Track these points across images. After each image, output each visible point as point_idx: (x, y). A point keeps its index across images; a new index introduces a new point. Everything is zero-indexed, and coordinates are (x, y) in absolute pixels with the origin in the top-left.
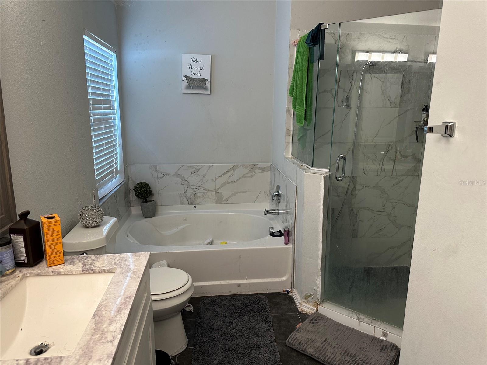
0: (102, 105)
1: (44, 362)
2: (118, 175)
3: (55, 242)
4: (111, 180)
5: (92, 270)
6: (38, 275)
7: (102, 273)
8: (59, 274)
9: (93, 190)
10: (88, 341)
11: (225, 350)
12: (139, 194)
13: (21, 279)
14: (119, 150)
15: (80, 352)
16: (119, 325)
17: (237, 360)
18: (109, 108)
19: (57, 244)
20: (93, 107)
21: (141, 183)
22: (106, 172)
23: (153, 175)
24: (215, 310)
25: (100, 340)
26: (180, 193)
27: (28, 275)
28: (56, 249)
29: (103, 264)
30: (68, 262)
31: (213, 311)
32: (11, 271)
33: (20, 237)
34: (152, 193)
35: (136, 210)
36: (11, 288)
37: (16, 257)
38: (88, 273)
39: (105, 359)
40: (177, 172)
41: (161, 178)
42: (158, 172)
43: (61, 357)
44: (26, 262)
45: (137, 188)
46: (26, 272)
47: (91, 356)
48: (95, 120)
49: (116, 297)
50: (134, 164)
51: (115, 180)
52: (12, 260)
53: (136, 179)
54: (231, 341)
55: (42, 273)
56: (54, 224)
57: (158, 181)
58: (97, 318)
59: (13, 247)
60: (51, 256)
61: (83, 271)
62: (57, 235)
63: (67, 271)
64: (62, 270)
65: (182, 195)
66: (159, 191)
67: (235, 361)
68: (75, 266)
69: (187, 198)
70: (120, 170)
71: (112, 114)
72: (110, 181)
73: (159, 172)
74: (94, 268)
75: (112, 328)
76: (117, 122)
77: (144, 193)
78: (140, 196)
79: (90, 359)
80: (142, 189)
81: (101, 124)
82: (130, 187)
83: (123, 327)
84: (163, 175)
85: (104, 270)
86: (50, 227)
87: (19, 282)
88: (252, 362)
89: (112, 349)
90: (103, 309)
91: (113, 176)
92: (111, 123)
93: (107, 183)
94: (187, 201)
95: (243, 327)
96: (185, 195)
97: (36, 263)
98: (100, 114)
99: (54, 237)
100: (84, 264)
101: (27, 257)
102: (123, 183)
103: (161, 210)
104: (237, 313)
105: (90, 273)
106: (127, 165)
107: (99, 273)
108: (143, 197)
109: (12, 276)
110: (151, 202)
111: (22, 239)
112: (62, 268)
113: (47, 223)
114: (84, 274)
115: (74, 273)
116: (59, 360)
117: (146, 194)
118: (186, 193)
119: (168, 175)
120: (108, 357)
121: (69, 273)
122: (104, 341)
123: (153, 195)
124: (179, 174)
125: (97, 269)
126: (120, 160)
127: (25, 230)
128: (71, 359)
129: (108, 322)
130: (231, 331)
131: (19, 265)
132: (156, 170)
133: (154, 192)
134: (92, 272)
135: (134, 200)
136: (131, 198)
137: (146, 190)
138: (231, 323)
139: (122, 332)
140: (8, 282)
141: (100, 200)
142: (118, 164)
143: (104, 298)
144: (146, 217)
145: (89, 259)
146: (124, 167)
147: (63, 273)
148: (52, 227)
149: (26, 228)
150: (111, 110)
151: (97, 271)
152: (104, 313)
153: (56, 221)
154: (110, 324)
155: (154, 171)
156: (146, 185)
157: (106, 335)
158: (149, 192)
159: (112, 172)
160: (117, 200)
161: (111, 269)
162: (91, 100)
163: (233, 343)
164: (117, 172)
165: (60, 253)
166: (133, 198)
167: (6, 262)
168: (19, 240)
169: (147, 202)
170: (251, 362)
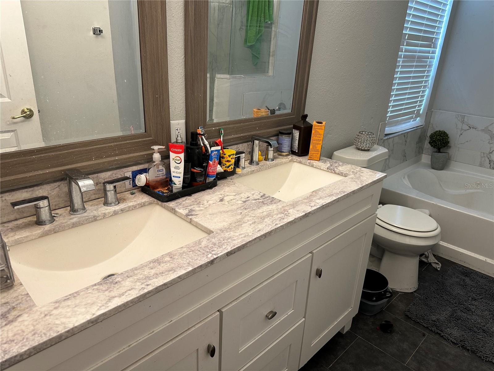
0: (420, 42)
1: (271, 198)
2: (418, 118)
3: (317, 142)
4: (409, 120)
5: (334, 170)
6: (300, 162)
7: (340, 175)
8: (312, 166)
9: (381, 122)
10: (299, 201)
11: (451, 315)
12: (433, 142)
13: (290, 161)
14: (427, 92)
15: (291, 203)
16: (323, 201)
17: (459, 329)
18: (429, 46)
19: (318, 144)
20: (407, 43)
21: (440, 131)
22: (404, 111)
23: (456, 126)
24: (464, 280)
25: (306, 203)
26: (484, 153)
27: (295, 161)
28: (316, 147)
29: (344, 169)
30: (322, 161)
31: (461, 280)
32: (286, 153)
33: (297, 132)
34: (449, 145)
35: (426, 158)
36: (281, 163)
37: (292, 146)
38: (330, 171)
39: (301, 211)
40: (488, 127)
41: (465, 130)
42: (463, 123)
43: (280, 200)
44: (297, 152)
45: (433, 136)
46: (294, 158)
47: (295, 207)
48: (405, 57)
49: (335, 189)
50: (440, 110)
51: (413, 123)
52: (288, 146)
53: (437, 127)
54: (464, 313)
55: (303, 162)
56: (320, 128)
57: (461, 133)
58: (314, 193)
59: (292, 139)
60: (312, 152)
61: (328, 168)
62: (320, 137)
63: (318, 165)
64: (314, 164)
65: (485, 155)
66: (459, 144)
67: (456, 329)
68: (324, 165)
69: (490, 161)
70: (422, 113)
71: (431, 52)
72: (407, 121)
73: (465, 124)
74: (336, 170)
75: (318, 201)
76: (435, 62)
77: (439, 142)
78: (434, 144)
79: (293, 208)
80: (438, 137)
81: (413, 62)
82: (428, 133)
83: (325, 204)
84: (468, 128)
85: (342, 173)
86: (317, 130)
87: (288, 162)
88: (475, 341)
89: (309, 209)
90: (321, 191)
91: (412, 118)
92: (426, 62)
93: (403, 122)
94: (490, 164)
95: (488, 310)
96: (488, 156)
97: (303, 155)
98: (415, 51)
99: (317, 138)
100: (331, 165)
101: (298, 148)
102: (420, 127)
103: (454, 165)
104: (489, 296)
105: (332, 172)
106: (432, 110)
107: (338, 174)
108: (436, 146)
109: (285, 157)
110: (443, 154)
111: (298, 134)
112: (315, 163)
113: (316, 126)
114: (328, 171)
115: (322, 169)
116: (279, 201)
117: (441, 143)
118: (491, 154)
119: (476, 128)
120: (303, 212)
121: (318, 168)
122: (308, 205)
123: (450, 147)
124: (489, 130)
125: (337, 171)
126: (425, 103)
127: (301, 127)
128: (285, 204)
129: (319, 197)
130: (469, 305)
131: (293, 153)
132: (463, 120)
133: (452, 143)
134: (333, 172)
135: (428, 148)
136: (425, 146)
137: (441, 140)
138: (475, 299)
139: (322, 205)
140: (282, 159)
141: (386, 135)
142: (422, 107)
143: (327, 186)
144: (433, 168)
145: (337, 164)
146: (427, 111)
147: (315, 166)
148: (318, 130)
149: (302, 126)
150: (431, 48)
151: (337, 172)
152: (320, 193)
153: (321, 126)
154: (319, 199)
155: (460, 121)
156: (444, 134)
157: (311, 203)
158: (444, 142)
159: (412, 112)
160: (406, 141)
161: (347, 174)
162: (407, 35)
163: (465, 315)
164: (418, 115)
165: (318, 151)
166: (427, 145)
167: (285, 147)
168: (296, 134)
169: (439, 152)
170: (473, 340)
